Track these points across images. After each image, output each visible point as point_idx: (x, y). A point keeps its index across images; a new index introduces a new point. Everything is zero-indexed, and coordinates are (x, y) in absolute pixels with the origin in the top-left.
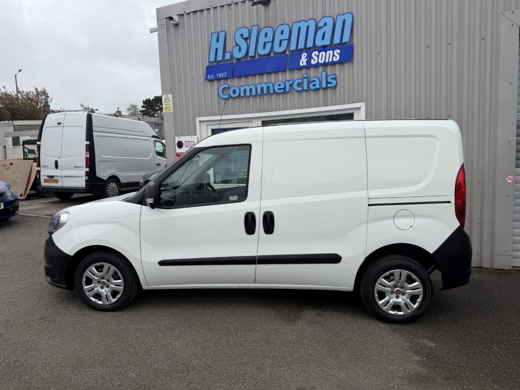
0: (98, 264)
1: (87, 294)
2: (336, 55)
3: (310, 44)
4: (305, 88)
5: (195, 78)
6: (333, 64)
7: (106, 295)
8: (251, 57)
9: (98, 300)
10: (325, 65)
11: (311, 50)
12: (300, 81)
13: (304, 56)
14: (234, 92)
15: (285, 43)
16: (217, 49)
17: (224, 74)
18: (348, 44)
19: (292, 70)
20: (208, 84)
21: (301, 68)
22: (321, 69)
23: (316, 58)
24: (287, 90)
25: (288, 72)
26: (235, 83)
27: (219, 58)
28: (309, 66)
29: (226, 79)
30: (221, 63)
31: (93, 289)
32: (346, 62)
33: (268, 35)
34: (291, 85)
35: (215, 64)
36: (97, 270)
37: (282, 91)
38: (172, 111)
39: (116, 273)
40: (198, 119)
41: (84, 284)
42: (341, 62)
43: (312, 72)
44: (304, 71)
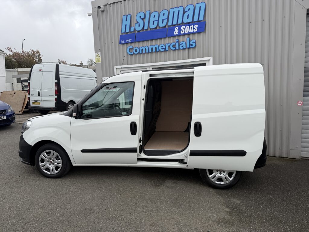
0: (47, 151)
1: (42, 168)
2: (195, 28)
3: (180, 22)
4: (177, 48)
5: (114, 43)
6: (193, 33)
7: (52, 169)
8: (146, 30)
9: (48, 172)
10: (189, 34)
11: (181, 25)
12: (174, 44)
13: (176, 29)
14: (136, 51)
15: (165, 21)
16: (126, 25)
17: (130, 41)
18: (203, 21)
19: (169, 37)
20: (121, 45)
21: (175, 36)
22: (186, 36)
23: (183, 30)
24: (167, 49)
25: (167, 38)
26: (136, 45)
27: (127, 31)
28: (179, 35)
29: (131, 43)
30: (128, 33)
31: (45, 165)
32: (201, 32)
33: (155, 16)
34: (169, 47)
35: (125, 34)
36: (47, 154)
37: (164, 50)
38: (101, 62)
39: (57, 156)
40: (116, 67)
41: (40, 162)
42: (198, 32)
43: (181, 39)
44: (176, 38)
